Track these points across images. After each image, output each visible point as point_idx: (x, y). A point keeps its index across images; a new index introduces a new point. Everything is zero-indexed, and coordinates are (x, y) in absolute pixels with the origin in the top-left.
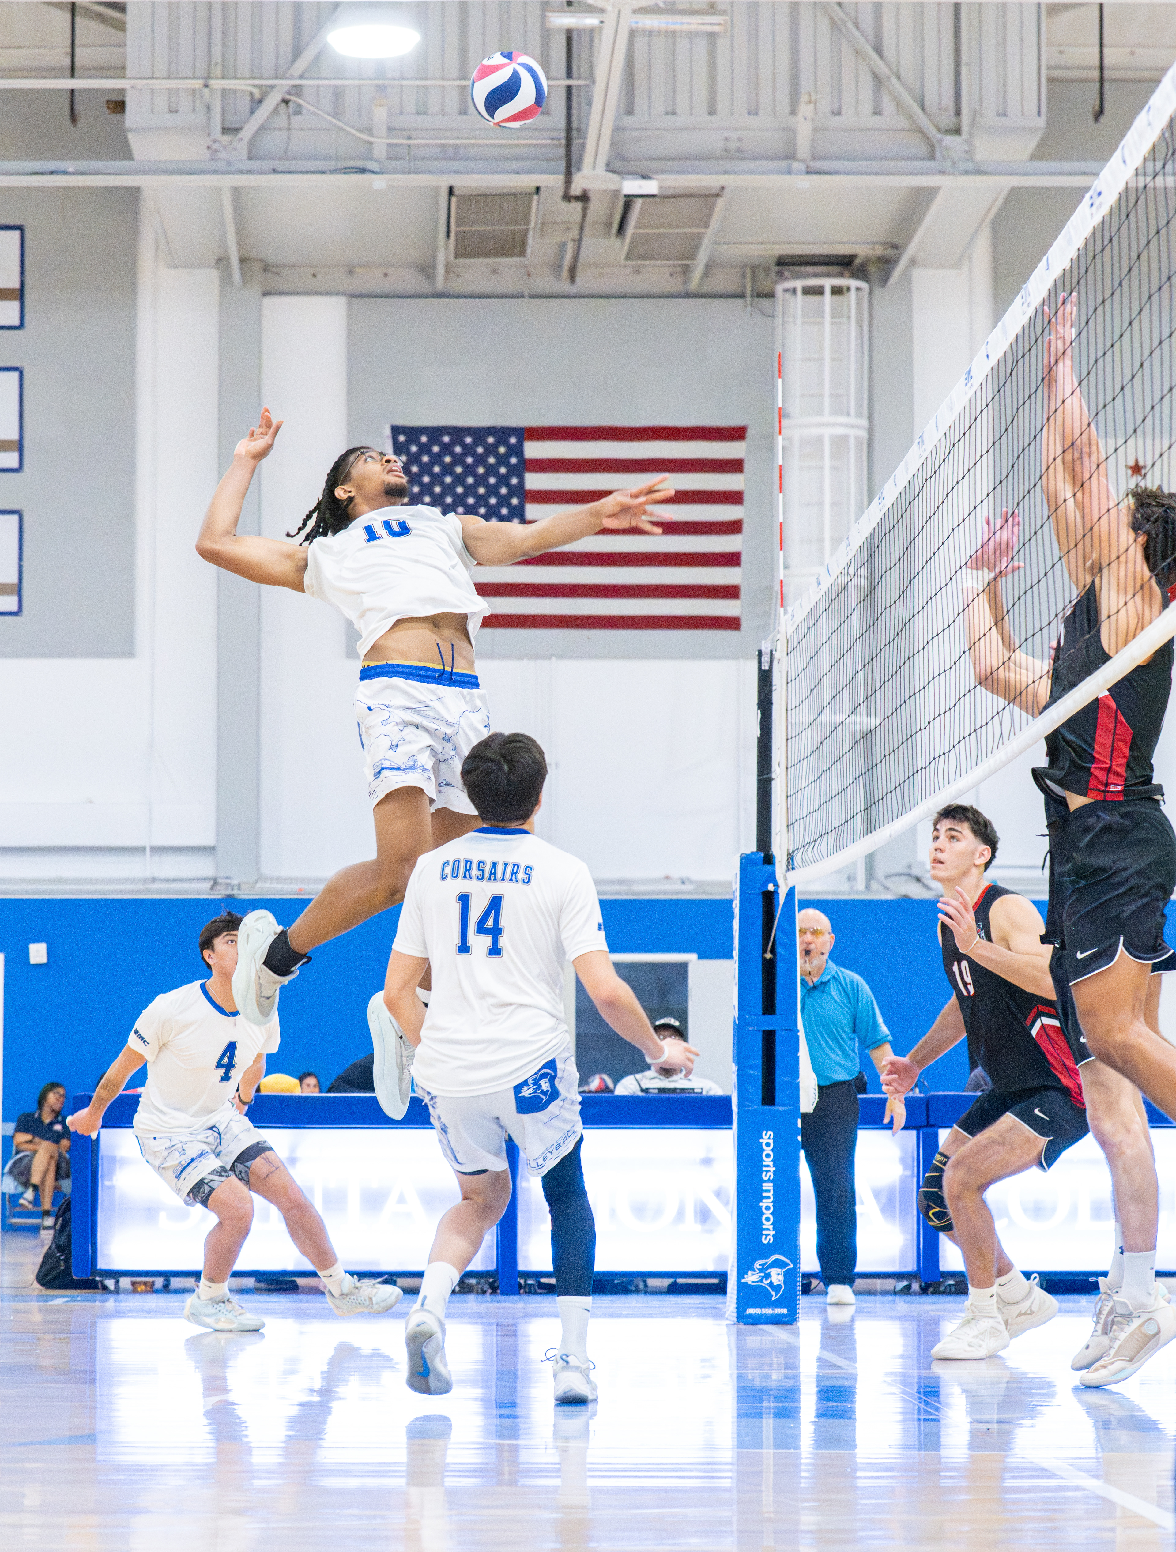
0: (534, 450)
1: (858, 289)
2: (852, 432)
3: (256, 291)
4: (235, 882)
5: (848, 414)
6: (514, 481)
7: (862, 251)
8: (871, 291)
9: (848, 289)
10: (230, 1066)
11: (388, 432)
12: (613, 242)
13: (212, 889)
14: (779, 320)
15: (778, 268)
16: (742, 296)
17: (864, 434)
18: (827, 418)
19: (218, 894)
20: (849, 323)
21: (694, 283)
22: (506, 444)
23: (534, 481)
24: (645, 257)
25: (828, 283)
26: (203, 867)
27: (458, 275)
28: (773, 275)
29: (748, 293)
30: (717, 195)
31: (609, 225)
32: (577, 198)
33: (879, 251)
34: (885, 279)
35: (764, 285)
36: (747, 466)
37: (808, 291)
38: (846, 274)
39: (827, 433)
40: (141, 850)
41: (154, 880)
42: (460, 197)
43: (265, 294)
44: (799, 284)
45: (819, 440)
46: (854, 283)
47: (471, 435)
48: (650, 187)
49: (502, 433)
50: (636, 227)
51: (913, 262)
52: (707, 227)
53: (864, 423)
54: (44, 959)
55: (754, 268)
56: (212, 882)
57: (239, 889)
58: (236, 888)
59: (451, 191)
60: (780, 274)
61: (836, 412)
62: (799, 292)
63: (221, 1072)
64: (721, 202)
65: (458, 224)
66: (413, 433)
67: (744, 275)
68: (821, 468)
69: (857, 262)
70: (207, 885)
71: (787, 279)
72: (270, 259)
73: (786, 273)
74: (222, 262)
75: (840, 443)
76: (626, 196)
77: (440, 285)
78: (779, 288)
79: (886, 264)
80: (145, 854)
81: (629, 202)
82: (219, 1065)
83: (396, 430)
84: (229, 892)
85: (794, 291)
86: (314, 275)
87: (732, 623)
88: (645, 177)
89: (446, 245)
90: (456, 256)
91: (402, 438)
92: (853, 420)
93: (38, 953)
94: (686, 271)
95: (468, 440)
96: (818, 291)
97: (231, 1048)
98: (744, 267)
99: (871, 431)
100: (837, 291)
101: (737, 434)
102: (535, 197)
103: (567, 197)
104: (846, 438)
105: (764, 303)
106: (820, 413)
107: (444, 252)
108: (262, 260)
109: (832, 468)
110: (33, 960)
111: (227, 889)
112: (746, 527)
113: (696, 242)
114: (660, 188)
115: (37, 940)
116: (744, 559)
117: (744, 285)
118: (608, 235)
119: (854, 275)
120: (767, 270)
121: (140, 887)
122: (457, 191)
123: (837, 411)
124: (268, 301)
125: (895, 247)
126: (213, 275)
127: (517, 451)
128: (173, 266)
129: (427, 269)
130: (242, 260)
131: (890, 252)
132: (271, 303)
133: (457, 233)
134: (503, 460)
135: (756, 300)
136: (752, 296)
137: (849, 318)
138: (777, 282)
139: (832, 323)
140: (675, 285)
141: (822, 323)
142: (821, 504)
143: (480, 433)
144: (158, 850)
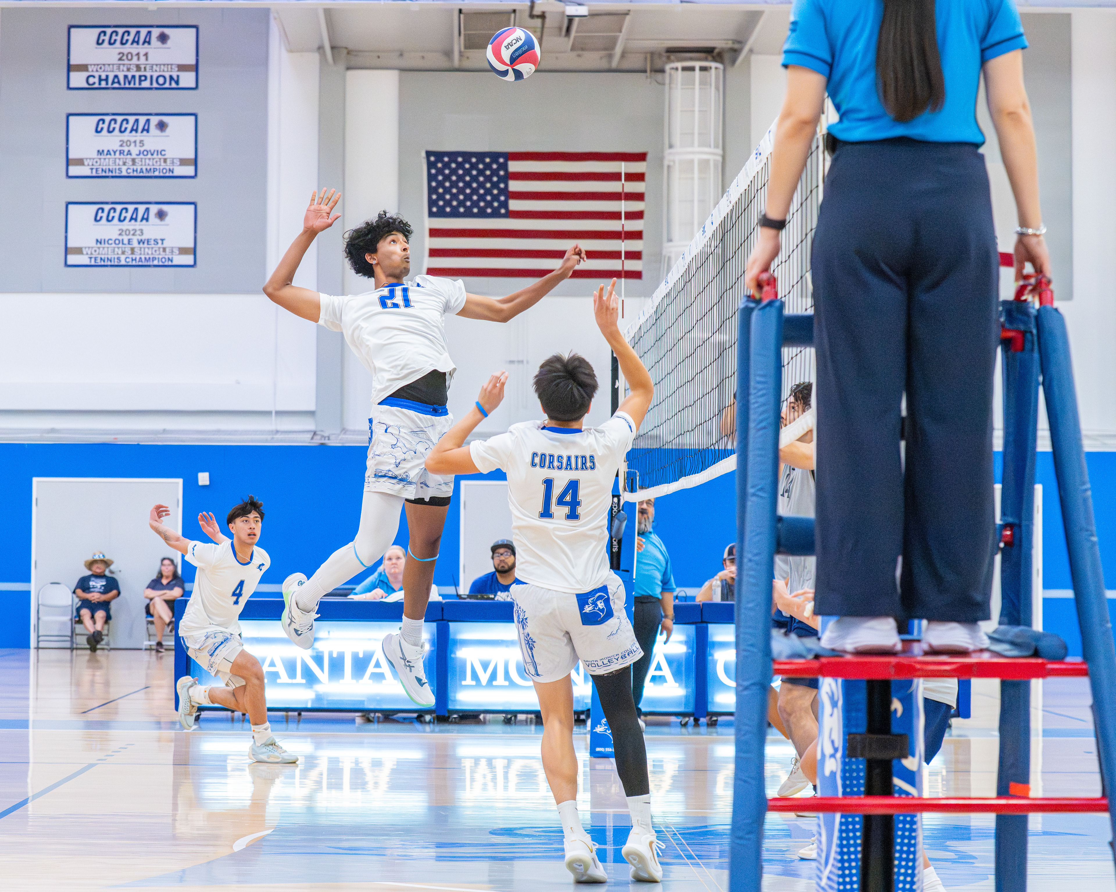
0: (514, 166)
1: (716, 68)
2: (711, 157)
3: (341, 67)
4: (326, 434)
5: (710, 146)
6: (502, 186)
7: (719, 44)
8: (724, 70)
9: (711, 68)
10: (239, 595)
11: (424, 154)
12: (563, 40)
13: (312, 438)
14: (667, 87)
15: (668, 54)
16: (645, 71)
17: (720, 159)
18: (696, 149)
19: (317, 441)
20: (711, 88)
21: (614, 64)
22: (497, 162)
23: (514, 186)
24: (583, 49)
25: (697, 64)
26: (309, 424)
27: (468, 58)
28: (664, 59)
29: (648, 70)
30: (627, 14)
31: (560, 29)
32: (538, 16)
33: (730, 45)
34: (733, 61)
35: (658, 64)
36: (647, 177)
37: (684, 69)
38: (710, 58)
39: (696, 158)
40: (269, 413)
41: (277, 432)
42: (465, 14)
43: (348, 68)
44: (679, 65)
45: (692, 161)
46: (713, 65)
47: (476, 157)
48: (583, 11)
49: (495, 156)
50: (577, 32)
51: (751, 51)
52: (620, 31)
53: (720, 151)
54: (207, 483)
55: (652, 54)
56: (312, 433)
57: (329, 439)
58: (327, 438)
59: (460, 11)
60: (668, 58)
61: (701, 145)
62: (680, 69)
63: (235, 598)
64: (628, 18)
65: (465, 30)
66: (439, 155)
67: (646, 58)
68: (692, 179)
69: (716, 51)
70: (309, 436)
71: (673, 61)
72: (351, 47)
73: (672, 57)
74: (320, 48)
75: (704, 164)
76: (568, 16)
77: (456, 63)
78: (668, 67)
79: (735, 52)
80: (272, 416)
81: (571, 19)
82: (234, 594)
83: (429, 154)
84: (323, 441)
85: (677, 69)
86: (379, 57)
87: (637, 275)
88: (580, 4)
89: (459, 40)
90: (466, 47)
91: (432, 159)
92: (712, 150)
93: (204, 478)
94: (610, 57)
95: (474, 160)
96: (692, 69)
97: (241, 584)
98: (646, 53)
99: (724, 157)
100: (703, 69)
101: (641, 157)
102: (513, 15)
103: (532, 16)
104: (707, 161)
105: (659, 76)
106: (692, 145)
107: (458, 45)
108: (346, 48)
109: (700, 178)
110: (201, 483)
111: (321, 439)
112: (646, 215)
113: (614, 41)
114: (589, 11)
115: (203, 471)
116: (645, 235)
117: (646, 65)
118: (560, 35)
119: (714, 60)
120: (660, 55)
121: (269, 437)
122: (463, 11)
123: (703, 143)
124: (351, 73)
125: (740, 42)
126: (315, 57)
127: (504, 166)
128: (291, 51)
129: (448, 54)
130: (333, 48)
131: (736, 46)
132: (351, 74)
133: (465, 34)
134: (495, 173)
135: (653, 73)
136: (651, 71)
137: (711, 85)
138: (667, 63)
139: (700, 89)
140: (604, 64)
141: (694, 89)
142: (692, 201)
143: (481, 156)
144: (279, 413)
